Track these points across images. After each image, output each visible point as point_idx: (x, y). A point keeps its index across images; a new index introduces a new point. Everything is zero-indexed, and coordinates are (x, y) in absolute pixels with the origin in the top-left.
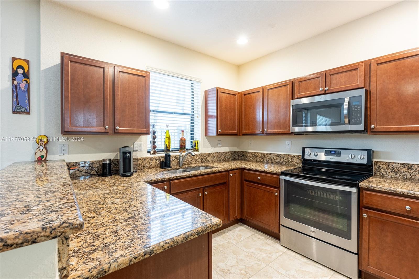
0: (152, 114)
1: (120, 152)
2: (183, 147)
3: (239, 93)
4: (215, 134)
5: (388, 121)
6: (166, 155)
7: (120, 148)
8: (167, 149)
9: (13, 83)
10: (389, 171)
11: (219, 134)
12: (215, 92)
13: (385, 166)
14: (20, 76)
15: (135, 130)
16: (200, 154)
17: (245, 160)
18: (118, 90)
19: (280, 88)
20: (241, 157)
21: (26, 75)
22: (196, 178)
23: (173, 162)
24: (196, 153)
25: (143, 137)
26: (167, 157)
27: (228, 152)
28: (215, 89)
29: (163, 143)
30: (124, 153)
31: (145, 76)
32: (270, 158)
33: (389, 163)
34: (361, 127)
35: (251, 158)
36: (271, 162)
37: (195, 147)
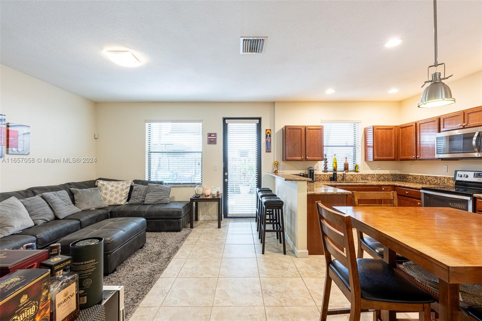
0: (325, 148)
1: (308, 170)
2: (346, 168)
3: (396, 126)
4: (372, 160)
6: (334, 173)
7: (308, 168)
8: (335, 170)
9: (266, 140)
11: (374, 160)
12: (372, 129)
14: (268, 136)
15: (316, 158)
16: (360, 174)
17: (406, 181)
18: (307, 138)
19: (429, 123)
20: (403, 179)
21: (270, 136)
22: (353, 187)
23: (339, 178)
24: (356, 173)
25: (319, 162)
26: (335, 174)
27: (388, 174)
28: (372, 127)
29: (332, 166)
30: (311, 170)
31: (321, 129)
32: (429, 180)
35: (411, 180)
36: (429, 183)
37: (356, 169)
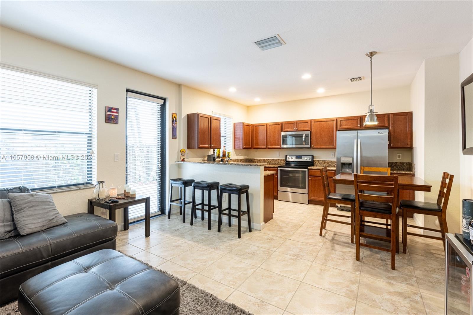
2: (225, 155)
3: (252, 125)
4: (241, 148)
5: (317, 144)
8: (219, 157)
9: (172, 125)
10: (319, 164)
11: (243, 148)
12: (241, 125)
13: (317, 162)
14: (174, 121)
15: (217, 146)
16: (232, 160)
18: (212, 127)
19: (276, 125)
21: (176, 121)
27: (244, 159)
28: (242, 123)
30: (214, 158)
31: (220, 120)
33: (319, 161)
34: (309, 146)
37: (229, 156)
